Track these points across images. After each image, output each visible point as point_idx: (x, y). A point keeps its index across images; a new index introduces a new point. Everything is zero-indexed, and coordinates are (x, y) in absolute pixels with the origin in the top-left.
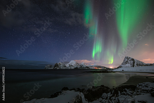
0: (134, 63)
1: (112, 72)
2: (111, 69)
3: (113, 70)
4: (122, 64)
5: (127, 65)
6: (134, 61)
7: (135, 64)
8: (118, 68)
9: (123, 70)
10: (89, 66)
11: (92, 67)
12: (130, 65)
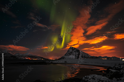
0: (79, 54)
1: (52, 63)
2: (51, 60)
3: (53, 62)
4: (65, 55)
5: (71, 56)
6: (79, 52)
7: (80, 56)
8: (59, 59)
9: (65, 62)
10: (17, 55)
11: (22, 56)
12: (74, 56)
